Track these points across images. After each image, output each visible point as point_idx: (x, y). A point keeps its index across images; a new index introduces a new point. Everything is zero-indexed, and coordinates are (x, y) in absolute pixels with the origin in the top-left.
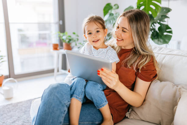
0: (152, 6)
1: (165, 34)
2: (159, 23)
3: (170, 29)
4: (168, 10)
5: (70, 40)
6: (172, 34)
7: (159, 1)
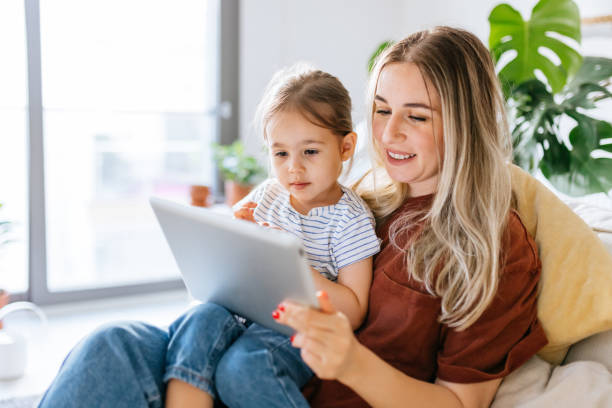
0: (544, 51)
1: (597, 154)
2: (572, 113)
5: (252, 173)
7: (574, 33)
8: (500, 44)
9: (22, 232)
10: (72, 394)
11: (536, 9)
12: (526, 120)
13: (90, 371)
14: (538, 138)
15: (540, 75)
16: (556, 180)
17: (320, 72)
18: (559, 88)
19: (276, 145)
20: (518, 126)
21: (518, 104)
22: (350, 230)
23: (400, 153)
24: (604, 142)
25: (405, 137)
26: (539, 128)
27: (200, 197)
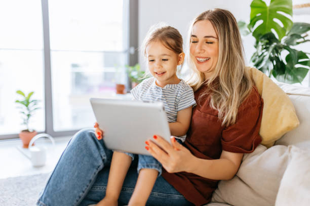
0: (276, 20)
1: (297, 66)
2: (287, 48)
3: (307, 58)
6: (309, 66)
7: (289, 11)
8: (256, 17)
9: (42, 104)
11: (272, 1)
12: (266, 51)
14: (271, 59)
15: (273, 31)
16: (279, 78)
17: (170, 27)
18: (281, 37)
19: (150, 56)
20: (263, 53)
21: (263, 44)
22: (183, 95)
23: (202, 58)
24: (300, 61)
25: (205, 51)
26: (272, 54)
27: (120, 90)
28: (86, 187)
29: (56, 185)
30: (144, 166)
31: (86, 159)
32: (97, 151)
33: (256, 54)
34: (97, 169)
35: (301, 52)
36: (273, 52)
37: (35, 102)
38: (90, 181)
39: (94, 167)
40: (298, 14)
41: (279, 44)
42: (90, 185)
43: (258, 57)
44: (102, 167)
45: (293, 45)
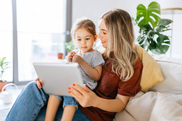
0: (151, 17)
1: (163, 44)
2: (157, 34)
3: (169, 39)
4: (169, 22)
6: (170, 44)
7: (159, 12)
8: (140, 15)
9: (11, 65)
10: (25, 98)
11: (149, 6)
12: (146, 35)
13: (29, 92)
14: (148, 40)
15: (150, 23)
18: (154, 27)
19: (78, 37)
20: (144, 36)
21: (144, 31)
24: (165, 41)
25: (103, 37)
26: (149, 37)
27: (60, 56)
28: (32, 118)
29: (13, 118)
30: (66, 104)
31: (33, 100)
32: (40, 95)
33: (140, 37)
34: (40, 107)
35: (165, 36)
36: (149, 36)
37: (7, 63)
38: (35, 114)
39: (38, 105)
40: (164, 14)
41: (153, 31)
42: (35, 117)
43: (141, 39)
44: (43, 105)
45: (161, 32)
